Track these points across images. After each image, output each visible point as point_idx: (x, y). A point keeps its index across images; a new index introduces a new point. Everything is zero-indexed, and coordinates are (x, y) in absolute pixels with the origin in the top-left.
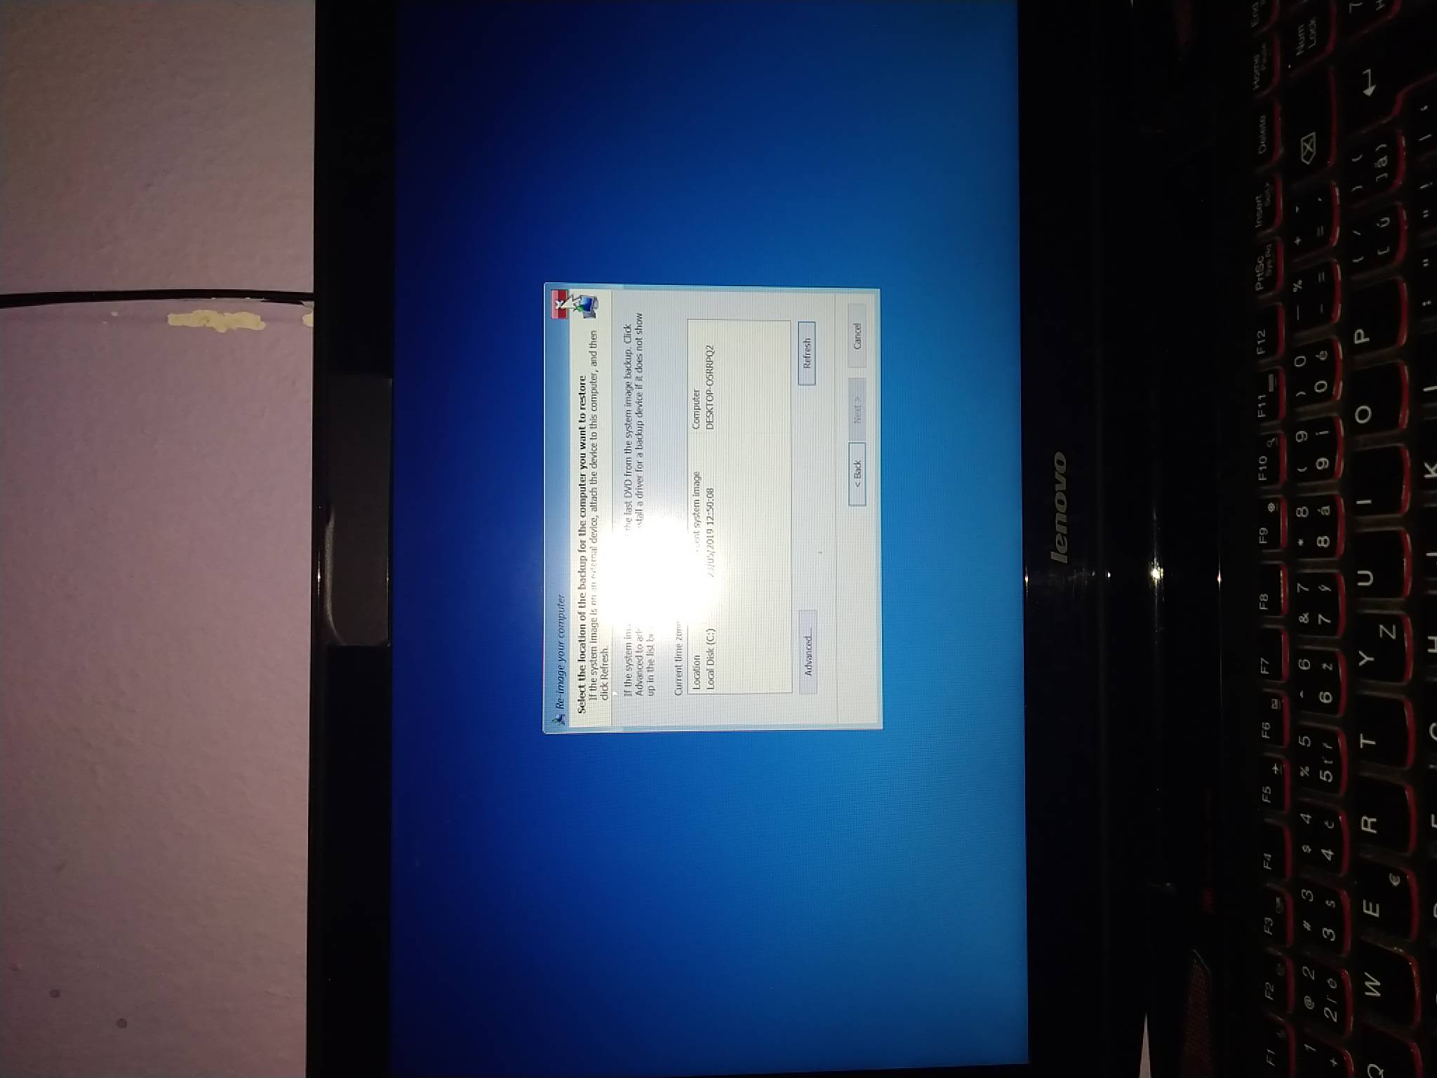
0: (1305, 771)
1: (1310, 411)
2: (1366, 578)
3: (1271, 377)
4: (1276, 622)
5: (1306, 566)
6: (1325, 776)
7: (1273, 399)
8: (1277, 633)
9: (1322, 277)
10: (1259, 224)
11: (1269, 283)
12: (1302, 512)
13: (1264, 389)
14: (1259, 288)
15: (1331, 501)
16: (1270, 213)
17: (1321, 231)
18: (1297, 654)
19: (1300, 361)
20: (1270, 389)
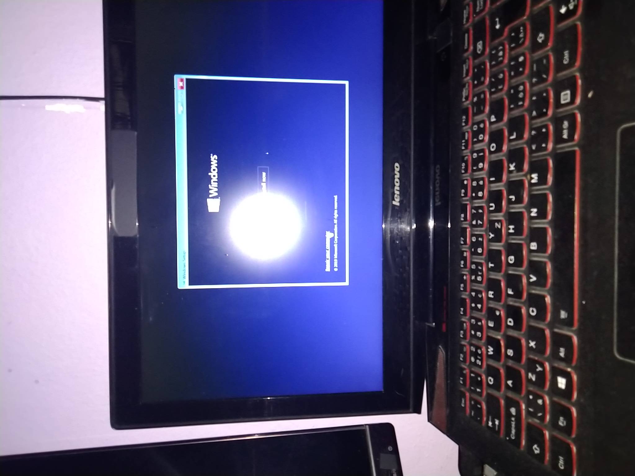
0: (473, 277)
1: (478, 146)
2: (492, 207)
3: (466, 134)
4: (466, 224)
5: (476, 203)
6: (479, 278)
7: (467, 142)
8: (466, 228)
9: (482, 96)
10: (464, 75)
11: (467, 98)
12: (475, 184)
13: (464, 138)
14: (464, 100)
15: (483, 179)
16: (468, 71)
17: (482, 79)
18: (472, 235)
19: (475, 128)
20: (466, 138)
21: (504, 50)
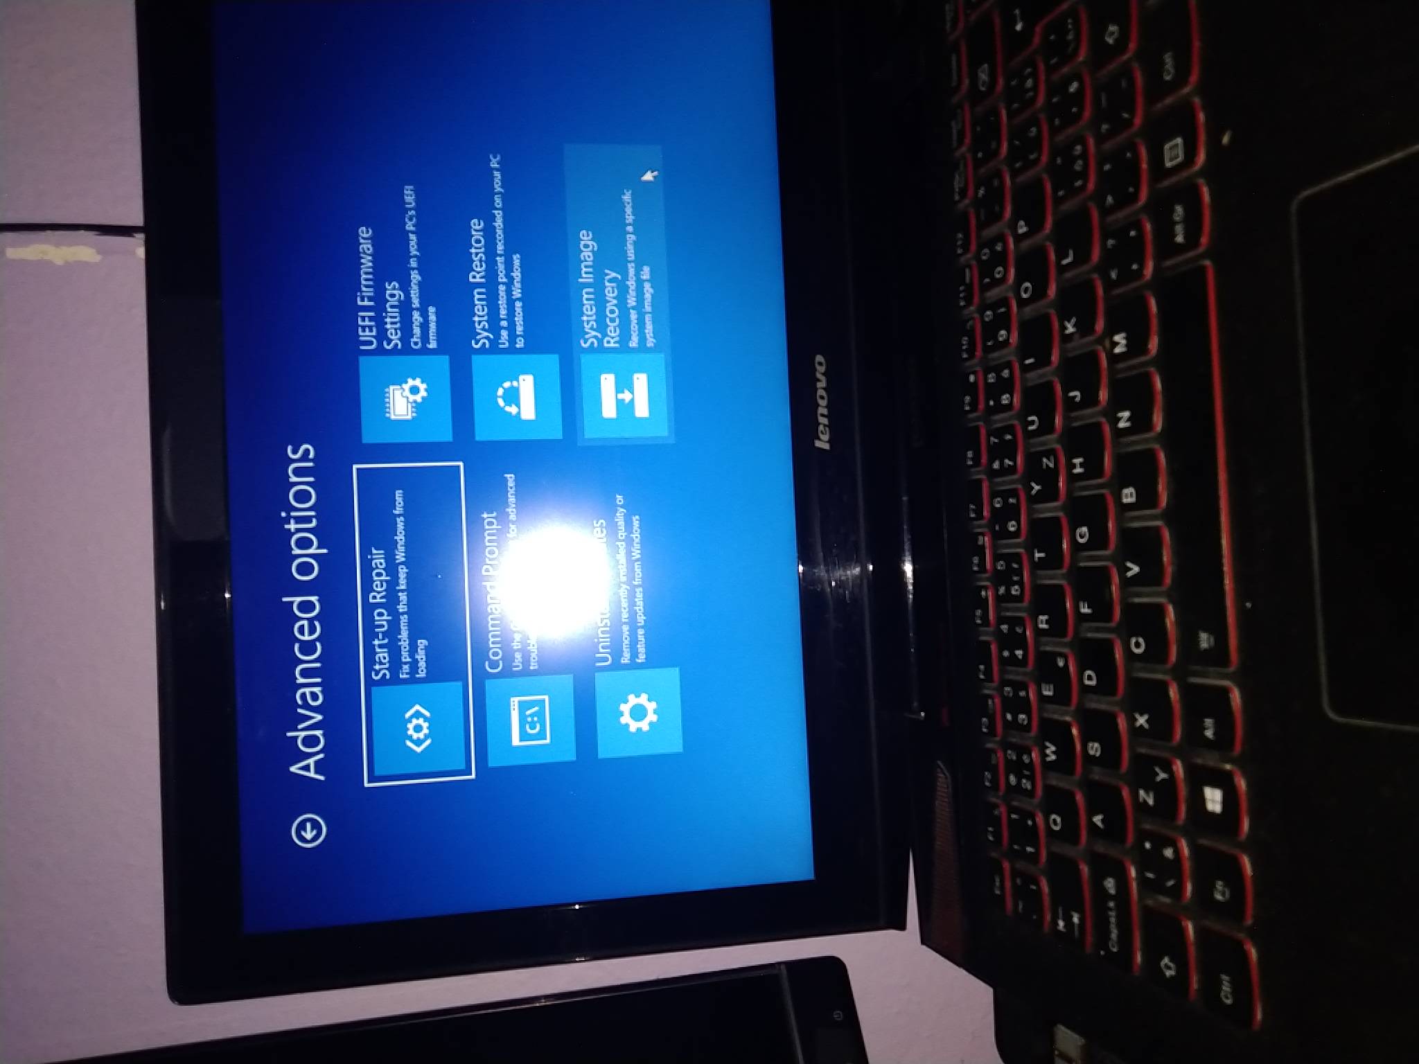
0: (1002, 590)
1: (994, 294)
2: (1033, 422)
3: (967, 271)
4: (979, 472)
5: (996, 422)
6: (1015, 591)
7: (970, 288)
8: (980, 481)
9: (996, 183)
10: (955, 144)
11: (963, 193)
12: (991, 378)
13: (963, 283)
14: (957, 198)
15: (1009, 365)
16: (961, 134)
17: (994, 145)
18: (994, 495)
19: (985, 254)
20: (968, 280)
21: (1034, 75)
